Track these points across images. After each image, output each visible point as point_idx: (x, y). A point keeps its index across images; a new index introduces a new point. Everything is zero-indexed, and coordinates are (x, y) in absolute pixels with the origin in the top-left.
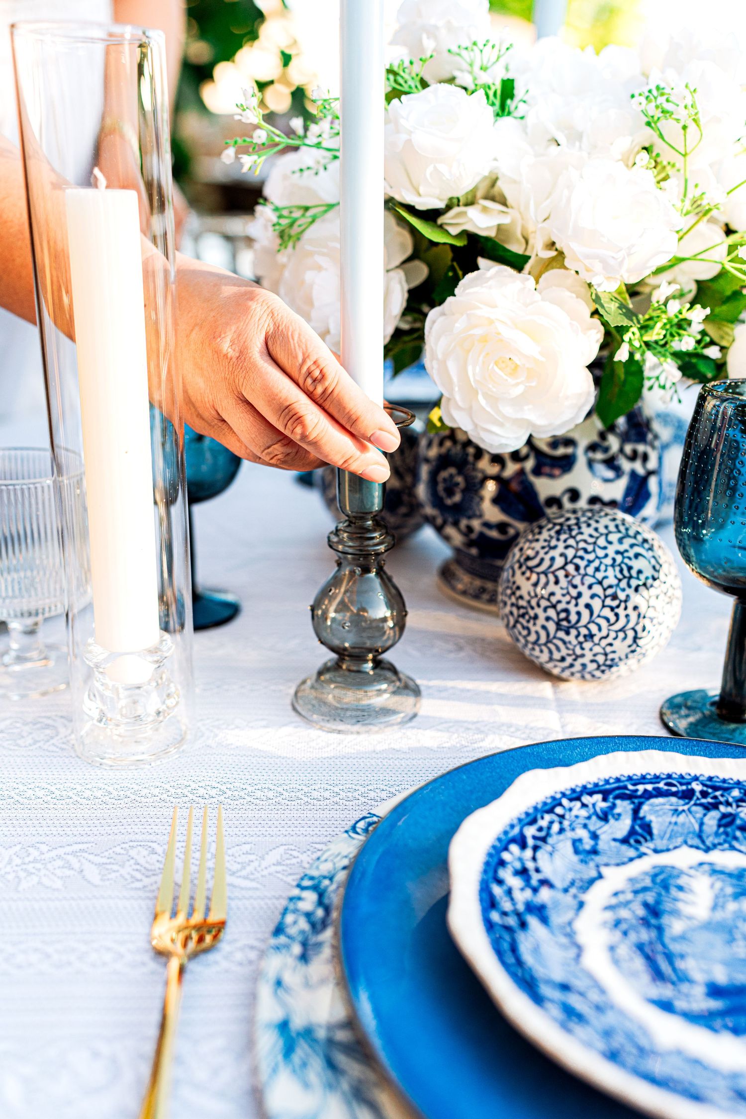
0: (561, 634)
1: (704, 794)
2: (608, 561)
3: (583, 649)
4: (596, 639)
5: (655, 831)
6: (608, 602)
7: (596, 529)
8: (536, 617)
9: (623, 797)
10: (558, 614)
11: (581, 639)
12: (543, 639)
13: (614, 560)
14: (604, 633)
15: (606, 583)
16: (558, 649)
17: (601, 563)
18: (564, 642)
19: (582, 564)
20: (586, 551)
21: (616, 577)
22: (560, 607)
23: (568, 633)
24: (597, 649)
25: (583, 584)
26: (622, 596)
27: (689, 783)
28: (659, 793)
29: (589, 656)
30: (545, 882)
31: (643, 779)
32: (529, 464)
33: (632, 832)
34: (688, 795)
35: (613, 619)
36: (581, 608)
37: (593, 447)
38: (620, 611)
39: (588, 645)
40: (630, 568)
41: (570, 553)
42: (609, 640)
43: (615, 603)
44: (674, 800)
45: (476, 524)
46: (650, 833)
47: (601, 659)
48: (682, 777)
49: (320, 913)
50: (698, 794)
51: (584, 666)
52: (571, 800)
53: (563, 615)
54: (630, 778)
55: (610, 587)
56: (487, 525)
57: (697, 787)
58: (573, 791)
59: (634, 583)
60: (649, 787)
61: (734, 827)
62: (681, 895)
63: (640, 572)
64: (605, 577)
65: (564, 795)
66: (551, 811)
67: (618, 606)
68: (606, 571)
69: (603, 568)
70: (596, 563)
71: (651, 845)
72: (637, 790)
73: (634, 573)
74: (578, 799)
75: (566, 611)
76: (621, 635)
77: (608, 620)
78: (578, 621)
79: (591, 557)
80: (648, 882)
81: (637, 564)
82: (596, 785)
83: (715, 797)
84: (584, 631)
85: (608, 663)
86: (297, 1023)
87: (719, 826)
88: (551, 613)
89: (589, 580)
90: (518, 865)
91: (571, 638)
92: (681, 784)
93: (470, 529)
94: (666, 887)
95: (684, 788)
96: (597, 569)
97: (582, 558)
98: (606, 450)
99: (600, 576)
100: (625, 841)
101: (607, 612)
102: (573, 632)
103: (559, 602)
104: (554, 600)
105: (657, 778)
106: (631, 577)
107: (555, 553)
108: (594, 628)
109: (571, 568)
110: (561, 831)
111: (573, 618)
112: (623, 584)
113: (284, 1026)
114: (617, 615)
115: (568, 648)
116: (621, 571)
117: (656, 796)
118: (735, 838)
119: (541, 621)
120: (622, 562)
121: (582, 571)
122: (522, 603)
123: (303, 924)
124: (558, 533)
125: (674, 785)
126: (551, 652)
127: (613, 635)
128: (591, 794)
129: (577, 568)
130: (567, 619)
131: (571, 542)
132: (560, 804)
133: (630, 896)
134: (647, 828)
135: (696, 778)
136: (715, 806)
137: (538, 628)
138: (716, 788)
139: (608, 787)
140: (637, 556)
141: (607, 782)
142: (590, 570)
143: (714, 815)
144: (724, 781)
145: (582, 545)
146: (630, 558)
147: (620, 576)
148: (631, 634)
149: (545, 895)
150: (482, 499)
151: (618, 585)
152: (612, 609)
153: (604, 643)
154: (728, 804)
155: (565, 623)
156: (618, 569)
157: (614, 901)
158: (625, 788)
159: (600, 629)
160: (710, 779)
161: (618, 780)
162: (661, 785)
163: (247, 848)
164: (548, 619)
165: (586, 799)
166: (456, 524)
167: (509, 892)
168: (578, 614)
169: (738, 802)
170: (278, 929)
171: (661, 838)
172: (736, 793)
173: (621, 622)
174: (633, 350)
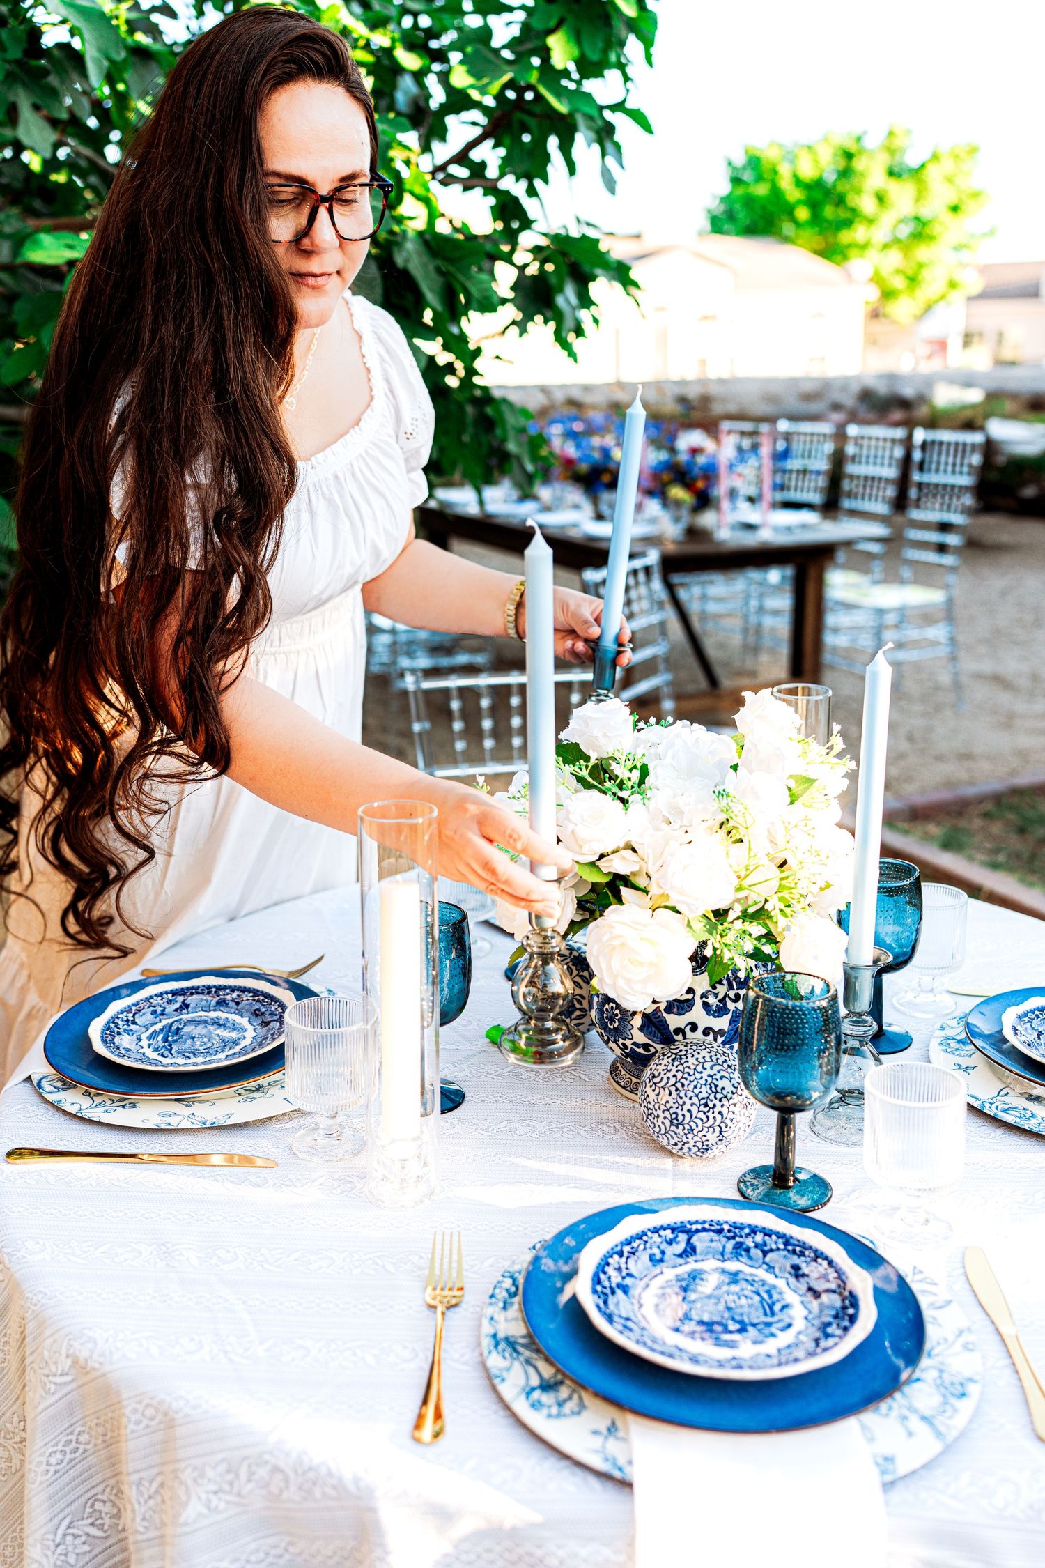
0: (673, 1128)
1: (729, 1231)
2: (703, 1081)
3: (688, 1138)
4: (695, 1132)
5: (698, 1251)
6: (702, 1108)
7: (697, 1059)
8: (658, 1116)
9: (682, 1232)
10: (671, 1115)
11: (686, 1131)
12: (663, 1131)
14: (700, 1128)
15: (701, 1096)
16: (672, 1137)
18: (676, 1133)
19: (686, 1083)
20: (689, 1074)
21: (707, 1092)
22: (672, 1111)
23: (677, 1127)
24: (696, 1138)
25: (686, 1096)
26: (711, 1105)
27: (722, 1225)
28: (704, 1230)
29: (691, 1143)
30: (630, 1275)
31: (697, 1222)
32: (663, 1006)
33: (685, 1251)
34: (720, 1231)
35: (705, 1119)
36: (685, 1112)
37: (706, 995)
38: (710, 1114)
39: (690, 1136)
40: (716, 1086)
42: (704, 1133)
43: (706, 1109)
44: (712, 1234)
45: (628, 1043)
46: (696, 1253)
47: (700, 1145)
48: (719, 1221)
49: (513, 1289)
50: (726, 1231)
51: (689, 1148)
52: (653, 1233)
53: (674, 1116)
54: (689, 1221)
55: (704, 1098)
56: (634, 1044)
57: (726, 1227)
58: (655, 1227)
59: (719, 1096)
60: (699, 1227)
61: (741, 1249)
62: (701, 1282)
63: (723, 1088)
64: (700, 1092)
65: (649, 1230)
66: (640, 1238)
67: (709, 1111)
69: (699, 1086)
70: (695, 1083)
71: (694, 1258)
72: (692, 1228)
73: (719, 1089)
74: (657, 1232)
75: (676, 1113)
76: (711, 1130)
77: (702, 1120)
78: (684, 1120)
80: (686, 1276)
81: (721, 1084)
82: (669, 1225)
83: (735, 1233)
84: (687, 1127)
85: (705, 1147)
86: (501, 1335)
87: (733, 1249)
88: (667, 1114)
90: (617, 1266)
91: (680, 1130)
92: (718, 1225)
93: (625, 1046)
94: (694, 1279)
95: (719, 1227)
96: (695, 1087)
98: (716, 996)
99: (697, 1091)
100: (680, 1256)
101: (701, 1115)
102: (681, 1127)
103: (672, 1107)
104: (669, 1105)
105: (704, 1222)
107: (670, 1075)
108: (694, 1126)
109: (679, 1085)
110: (645, 1249)
111: (680, 1118)
112: (712, 1097)
113: (494, 1336)
114: (708, 1117)
115: (679, 1137)
116: (711, 1088)
117: (702, 1232)
118: (741, 1255)
119: (661, 1119)
120: (712, 1082)
121: (686, 1088)
122: (650, 1106)
123: (505, 1294)
124: (673, 1060)
125: (714, 1226)
126: (669, 1139)
127: (706, 1130)
128: (665, 1229)
129: (683, 1085)
130: (676, 1119)
131: (680, 1067)
132: (646, 1235)
133: (674, 1282)
134: (694, 1249)
135: (727, 1222)
136: (734, 1238)
137: (660, 1123)
138: (736, 1228)
139: (675, 1226)
140: (722, 1078)
141: (676, 1223)
142: (691, 1087)
143: (732, 1242)
144: (742, 1224)
145: (687, 1070)
146: (717, 1080)
147: (710, 1091)
148: (718, 1129)
149: (628, 1281)
150: (632, 1027)
151: (708, 1097)
152: (705, 1113)
153: (700, 1134)
154: (741, 1236)
155: (675, 1121)
156: (708, 1087)
157: (665, 1285)
158: (686, 1227)
159: (698, 1126)
160: (734, 1222)
161: (682, 1222)
162: (707, 1226)
163: (473, 1257)
164: (665, 1118)
165: (662, 1232)
166: (615, 1041)
167: (609, 1278)
168: (683, 1115)
169: (747, 1235)
170: (492, 1296)
171: (701, 1254)
172: (747, 1231)
173: (711, 1121)
174: (715, 949)
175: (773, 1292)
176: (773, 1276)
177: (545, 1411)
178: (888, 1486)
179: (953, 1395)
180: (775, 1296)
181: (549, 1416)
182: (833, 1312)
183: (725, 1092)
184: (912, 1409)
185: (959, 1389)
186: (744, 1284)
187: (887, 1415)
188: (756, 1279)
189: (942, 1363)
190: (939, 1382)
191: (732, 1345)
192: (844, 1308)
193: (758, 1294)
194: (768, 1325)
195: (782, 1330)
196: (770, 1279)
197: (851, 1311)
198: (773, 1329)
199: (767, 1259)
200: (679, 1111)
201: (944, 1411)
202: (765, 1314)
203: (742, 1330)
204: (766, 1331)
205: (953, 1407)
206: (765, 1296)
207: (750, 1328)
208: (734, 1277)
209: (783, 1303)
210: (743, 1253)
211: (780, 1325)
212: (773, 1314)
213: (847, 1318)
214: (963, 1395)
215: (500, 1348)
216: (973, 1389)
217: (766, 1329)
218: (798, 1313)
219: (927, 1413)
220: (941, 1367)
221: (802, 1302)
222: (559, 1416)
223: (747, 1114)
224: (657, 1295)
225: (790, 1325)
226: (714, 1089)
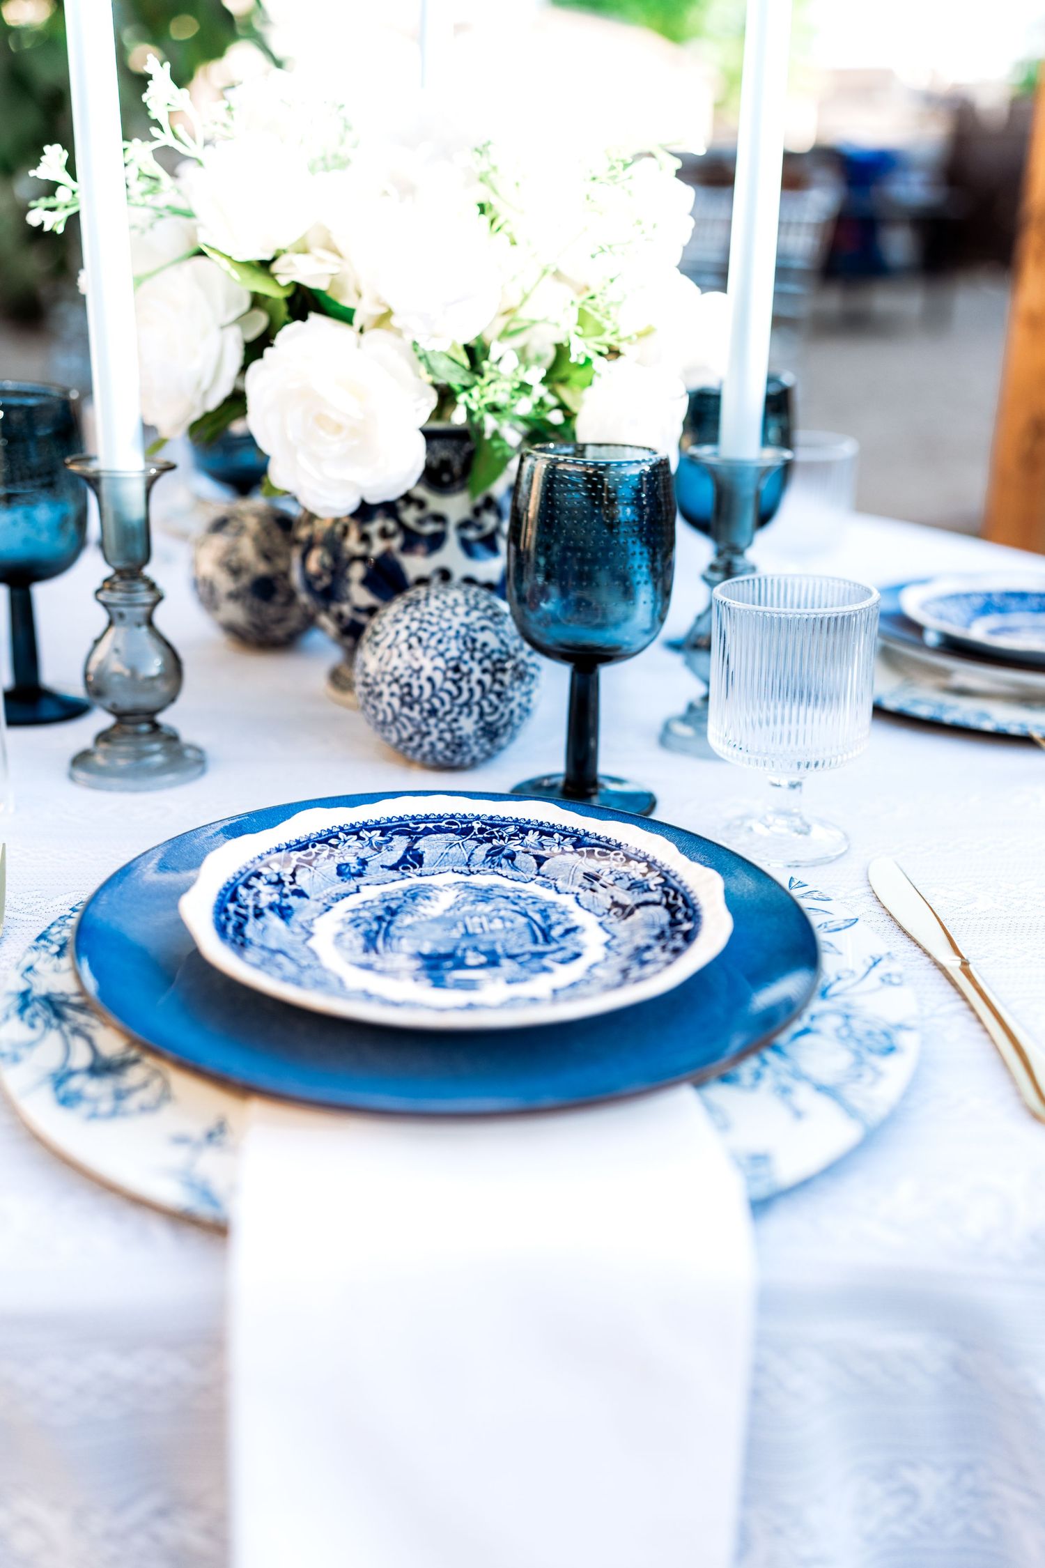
0: (406, 710)
1: (481, 831)
2: (452, 633)
3: (428, 725)
4: (440, 714)
5: (425, 861)
6: (450, 674)
8: (380, 694)
9: (400, 833)
10: (401, 687)
11: (425, 714)
12: (390, 718)
13: (458, 632)
14: (447, 707)
15: (448, 655)
16: (405, 727)
17: (444, 635)
18: (410, 719)
19: (424, 636)
20: (430, 623)
21: (459, 649)
22: (403, 681)
23: (411, 708)
24: (443, 726)
25: (425, 654)
26: (464, 668)
27: (471, 822)
28: (439, 830)
29: (435, 735)
30: (296, 892)
31: (427, 818)
32: (396, 542)
33: (403, 860)
34: (466, 832)
35: (455, 692)
36: (423, 682)
37: (464, 525)
38: (464, 684)
39: (432, 721)
40: (474, 641)
41: (415, 626)
42: (453, 715)
43: (457, 676)
44: (451, 835)
45: (346, 609)
46: (421, 863)
47: (448, 736)
48: (465, 817)
50: (476, 831)
52: (347, 834)
53: (406, 690)
54: (413, 818)
55: (452, 659)
56: (357, 610)
57: (476, 825)
58: (353, 826)
59: (478, 655)
60: (431, 826)
61: (501, 856)
62: (427, 902)
63: (485, 645)
64: (448, 650)
65: (342, 829)
66: (325, 841)
67: (461, 679)
68: (448, 642)
69: (445, 640)
70: (439, 636)
71: (418, 871)
72: (418, 828)
73: (478, 645)
74: (357, 833)
75: (409, 685)
76: (466, 710)
77: (449, 693)
78: (421, 695)
79: (434, 629)
80: (400, 894)
81: (482, 637)
82: (378, 823)
83: (492, 833)
84: (427, 706)
85: (457, 741)
86: (40, 990)
87: (487, 856)
88: (395, 688)
89: (431, 652)
90: (275, 878)
91: (415, 714)
92: (462, 823)
93: (342, 616)
94: (414, 898)
95: (464, 826)
96: (440, 641)
97: (425, 630)
98: (480, 527)
99: (442, 648)
100: (394, 868)
101: (449, 686)
102: (417, 707)
103: (402, 676)
104: (397, 674)
105: (440, 818)
106: (474, 650)
107: (400, 626)
108: (436, 702)
109: (414, 641)
110: (329, 856)
111: (416, 692)
112: (466, 656)
113: (25, 995)
114: (460, 689)
115: (414, 726)
116: (465, 643)
117: (435, 833)
118: (500, 865)
119: (386, 698)
120: (467, 634)
121: (424, 643)
122: (369, 680)
123: (65, 934)
124: (407, 606)
125: (456, 824)
126: (399, 732)
127: (456, 710)
128: (370, 830)
129: (420, 640)
130: (410, 694)
131: (417, 615)
132: (337, 837)
133: (376, 903)
134: (419, 859)
135: (478, 818)
136: (489, 840)
137: (384, 706)
138: (493, 826)
139: (389, 824)
140: (483, 629)
141: (390, 820)
142: (433, 642)
143: (488, 846)
144: (504, 820)
145: (427, 617)
146: (475, 631)
147: (462, 648)
148: (476, 709)
149: (293, 901)
150: (348, 581)
151: (460, 658)
152: (455, 682)
153: (449, 718)
154: (502, 838)
155: (408, 699)
156: (461, 641)
157: (361, 906)
158: (407, 826)
159: (443, 703)
160: (491, 818)
161: (401, 819)
162: (443, 824)
164: (392, 694)
165: (363, 834)
166: (327, 610)
167: (257, 894)
168: (421, 688)
169: (512, 836)
170: (42, 937)
171: (430, 865)
172: (512, 829)
173: (465, 695)
174: (470, 413)
175: (550, 911)
176: (553, 891)
177: (84, 1108)
178: (760, 1206)
179: (871, 1050)
180: (554, 918)
181: (93, 1116)
182: (656, 931)
183: (487, 650)
184: (798, 1075)
185: (885, 1043)
186: (502, 903)
187: (754, 1087)
188: (524, 895)
189: (847, 1006)
190: (844, 1032)
191: (470, 985)
192: (674, 923)
193: (525, 915)
194: (541, 955)
195: (563, 962)
196: (548, 895)
197: (687, 926)
198: (546, 962)
199: (543, 868)
200: (415, 683)
201: (860, 1076)
202: (535, 941)
203: (493, 961)
204: (535, 964)
205: (874, 1069)
206: (537, 917)
207: (505, 962)
208: (485, 895)
209: (568, 926)
210: (503, 861)
211: (559, 955)
212: (547, 939)
213: (679, 936)
214: (891, 1050)
215: (28, 1012)
216: (907, 1041)
217: (534, 962)
218: (592, 940)
219: (827, 1079)
220: (849, 1012)
221: (601, 924)
222: (114, 1113)
223: (524, 689)
224: (343, 920)
225: (577, 956)
226: (469, 645)
